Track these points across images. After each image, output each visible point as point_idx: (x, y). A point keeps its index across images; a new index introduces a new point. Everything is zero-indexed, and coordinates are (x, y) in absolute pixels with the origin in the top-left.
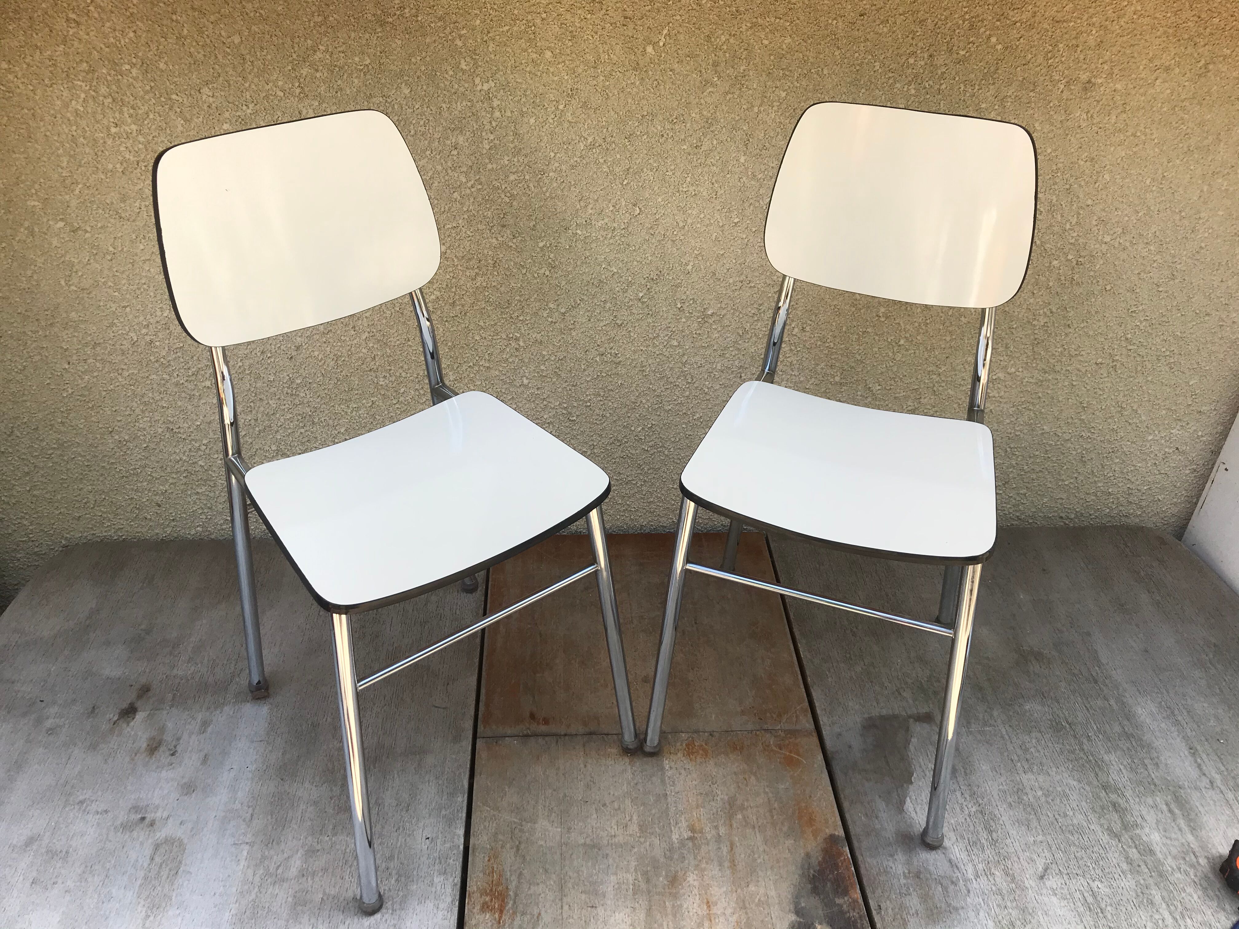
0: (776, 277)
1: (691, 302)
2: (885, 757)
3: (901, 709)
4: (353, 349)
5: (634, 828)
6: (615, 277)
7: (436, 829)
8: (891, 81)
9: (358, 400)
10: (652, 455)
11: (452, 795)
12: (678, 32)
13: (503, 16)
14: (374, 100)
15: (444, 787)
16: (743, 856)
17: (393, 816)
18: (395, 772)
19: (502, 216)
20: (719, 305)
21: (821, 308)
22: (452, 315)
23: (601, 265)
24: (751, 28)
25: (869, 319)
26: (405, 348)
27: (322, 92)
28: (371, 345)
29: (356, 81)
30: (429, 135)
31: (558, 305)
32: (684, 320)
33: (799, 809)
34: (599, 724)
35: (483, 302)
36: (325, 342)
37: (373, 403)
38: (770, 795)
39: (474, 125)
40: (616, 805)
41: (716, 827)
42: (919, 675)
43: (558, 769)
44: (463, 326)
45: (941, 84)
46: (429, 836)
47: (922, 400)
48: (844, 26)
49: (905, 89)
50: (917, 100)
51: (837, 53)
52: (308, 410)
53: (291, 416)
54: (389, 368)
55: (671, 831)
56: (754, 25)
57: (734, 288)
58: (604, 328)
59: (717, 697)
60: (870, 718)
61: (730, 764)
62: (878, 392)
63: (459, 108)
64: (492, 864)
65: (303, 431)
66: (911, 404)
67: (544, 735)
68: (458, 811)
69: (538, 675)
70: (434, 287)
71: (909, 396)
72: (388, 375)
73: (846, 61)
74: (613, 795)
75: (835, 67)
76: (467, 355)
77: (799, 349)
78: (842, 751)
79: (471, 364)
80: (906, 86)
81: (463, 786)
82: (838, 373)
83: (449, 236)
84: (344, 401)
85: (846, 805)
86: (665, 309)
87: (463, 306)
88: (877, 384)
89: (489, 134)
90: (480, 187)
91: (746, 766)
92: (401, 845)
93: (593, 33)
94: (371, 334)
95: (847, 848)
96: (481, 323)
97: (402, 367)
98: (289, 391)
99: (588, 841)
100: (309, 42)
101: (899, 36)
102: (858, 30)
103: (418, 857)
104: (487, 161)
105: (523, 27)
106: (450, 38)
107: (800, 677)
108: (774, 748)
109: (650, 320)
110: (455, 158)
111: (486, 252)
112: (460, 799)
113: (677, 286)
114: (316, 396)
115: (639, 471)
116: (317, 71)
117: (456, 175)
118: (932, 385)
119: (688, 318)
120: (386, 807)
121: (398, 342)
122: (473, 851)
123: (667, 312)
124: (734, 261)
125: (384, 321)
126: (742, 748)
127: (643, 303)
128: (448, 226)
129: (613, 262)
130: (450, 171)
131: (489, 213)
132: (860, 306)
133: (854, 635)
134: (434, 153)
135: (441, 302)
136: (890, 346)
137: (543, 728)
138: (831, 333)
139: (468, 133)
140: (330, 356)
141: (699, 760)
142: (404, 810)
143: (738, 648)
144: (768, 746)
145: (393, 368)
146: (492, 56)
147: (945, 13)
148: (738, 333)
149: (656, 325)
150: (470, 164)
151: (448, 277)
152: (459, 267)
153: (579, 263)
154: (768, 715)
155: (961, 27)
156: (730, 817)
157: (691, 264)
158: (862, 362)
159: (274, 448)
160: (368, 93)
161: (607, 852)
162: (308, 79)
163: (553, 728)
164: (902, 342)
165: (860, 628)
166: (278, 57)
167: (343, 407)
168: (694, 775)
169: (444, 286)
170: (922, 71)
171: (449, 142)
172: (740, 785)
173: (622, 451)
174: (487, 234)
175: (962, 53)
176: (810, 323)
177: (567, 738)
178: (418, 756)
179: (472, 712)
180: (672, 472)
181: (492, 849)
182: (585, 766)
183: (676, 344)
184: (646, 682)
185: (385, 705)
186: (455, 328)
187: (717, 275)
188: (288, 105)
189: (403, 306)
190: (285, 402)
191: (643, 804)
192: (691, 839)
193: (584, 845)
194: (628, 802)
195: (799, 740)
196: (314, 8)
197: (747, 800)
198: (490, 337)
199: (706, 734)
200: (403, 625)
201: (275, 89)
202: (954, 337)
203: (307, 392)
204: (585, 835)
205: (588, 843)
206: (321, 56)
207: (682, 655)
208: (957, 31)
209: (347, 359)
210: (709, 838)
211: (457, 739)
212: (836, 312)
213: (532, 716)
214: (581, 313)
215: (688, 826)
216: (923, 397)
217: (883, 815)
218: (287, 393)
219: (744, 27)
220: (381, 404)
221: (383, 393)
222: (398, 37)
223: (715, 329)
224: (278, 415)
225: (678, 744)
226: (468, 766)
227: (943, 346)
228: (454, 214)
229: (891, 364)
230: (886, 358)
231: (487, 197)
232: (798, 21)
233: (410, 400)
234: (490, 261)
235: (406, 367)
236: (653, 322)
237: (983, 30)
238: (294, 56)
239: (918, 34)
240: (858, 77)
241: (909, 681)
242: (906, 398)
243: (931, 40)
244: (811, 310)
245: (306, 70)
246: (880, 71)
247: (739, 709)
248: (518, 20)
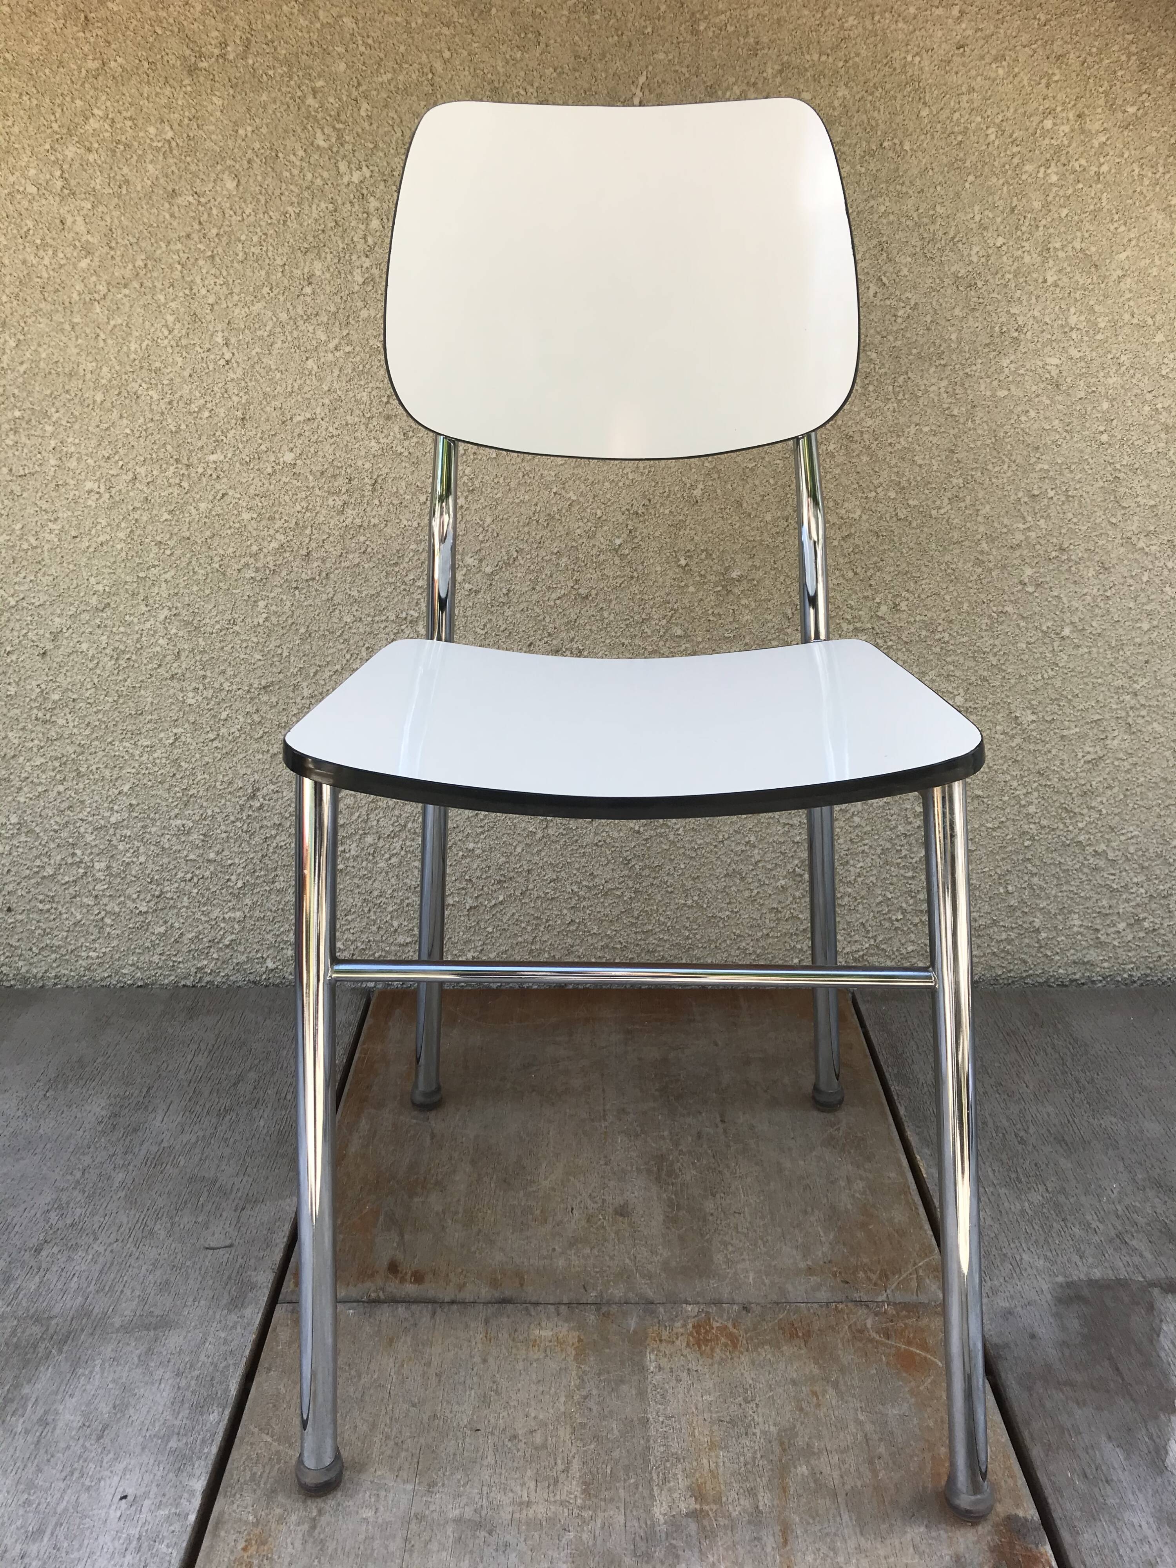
0: (844, 511)
1: (703, 556)
2: (1110, 1358)
3: (1130, 1269)
4: (144, 639)
5: (572, 1488)
6: (575, 509)
7: (148, 1477)
8: (1016, 161)
9: (151, 733)
10: (646, 840)
11: (199, 1408)
12: (664, 81)
13: (382, 55)
14: (179, 200)
15: (188, 1394)
16: (810, 1558)
17: (68, 1447)
18: (98, 1362)
19: (385, 400)
20: (750, 563)
21: (923, 569)
22: (304, 576)
23: (548, 488)
24: (781, 71)
25: (1006, 588)
26: (229, 638)
27: (98, 187)
28: (174, 631)
29: (150, 167)
30: (267, 261)
31: (481, 561)
32: (691, 589)
33: (933, 1458)
34: (522, 1285)
35: (357, 555)
36: (99, 626)
37: (176, 739)
38: (869, 1427)
39: (340, 243)
40: (538, 1439)
41: (752, 1492)
42: (1158, 1211)
43: (428, 1364)
44: (324, 597)
45: (1101, 165)
46: (130, 1492)
47: (1108, 742)
48: (932, 67)
49: (1041, 175)
50: (1061, 193)
51: (924, 113)
52: (70, 749)
53: (43, 760)
54: (202, 673)
55: (652, 1497)
56: (785, 67)
57: (773, 531)
58: (558, 602)
59: (760, 1242)
60: (1069, 1285)
61: (782, 1365)
62: (1032, 727)
63: (315, 215)
64: (251, 1557)
65: (61, 788)
66: (1091, 749)
67: (408, 1301)
68: (204, 1441)
69: (416, 1200)
70: (276, 527)
71: (1087, 735)
72: (201, 687)
73: (939, 126)
74: (535, 1418)
75: (923, 137)
76: (331, 651)
77: (890, 643)
78: (1017, 1345)
79: (338, 667)
80: (1042, 169)
81: (227, 1390)
82: (961, 691)
83: (300, 435)
84: (129, 735)
85: (1036, 1453)
86: (659, 568)
87: (324, 561)
88: (1029, 712)
89: (364, 258)
90: (348, 349)
91: (816, 1371)
92: (66, 1510)
93: (525, 84)
94: (174, 611)
95: (1048, 1548)
96: (355, 593)
97: (224, 672)
98: (40, 715)
99: (469, 1513)
100: (79, 103)
101: (1025, 82)
102: (957, 73)
103: (94, 1535)
104: (360, 304)
105: (414, 77)
106: (299, 94)
107: (922, 1210)
108: (874, 1335)
109: (635, 589)
110: (308, 299)
111: (360, 463)
112: (214, 1417)
113: (679, 526)
114: (83, 726)
115: (626, 872)
116: (89, 150)
117: (311, 329)
118: (1124, 714)
119: (699, 585)
120: (58, 1432)
121: (218, 626)
122: (216, 1527)
123: (664, 573)
124: (772, 481)
125: (195, 588)
126: (807, 1335)
127: (622, 557)
128: (297, 419)
129: (571, 482)
130: (300, 322)
131: (365, 394)
132: (991, 565)
133: (1022, 1141)
134: (275, 292)
135: (288, 554)
136: (1047, 640)
137: (410, 1289)
138: (943, 615)
139: (329, 256)
140: (107, 651)
141: (718, 1354)
142: (94, 1437)
143: (802, 1163)
144: (861, 1331)
145: (208, 674)
146: (366, 125)
147: (1096, 44)
148: (785, 615)
149: (646, 597)
150: (333, 309)
151: (299, 508)
152: (317, 492)
153: (512, 485)
154: (861, 1274)
155: (1125, 66)
156: (782, 1471)
157: (701, 486)
158: (1000, 670)
159: (14, 819)
160: (170, 189)
161: (508, 1538)
162: (76, 165)
163: (430, 1289)
164: (1067, 631)
165: (1031, 1131)
166: (31, 129)
167: (127, 744)
168: (709, 1384)
169: (292, 525)
170: (1066, 142)
171: (297, 273)
172: (804, 1405)
173: (596, 834)
174: (362, 432)
175: (1131, 110)
176: (907, 595)
177: (455, 1307)
178: (152, 1333)
179: (277, 1256)
180: (683, 874)
181: (256, 1524)
182: (485, 1361)
183: (680, 632)
184: (621, 1215)
185: (117, 1240)
186: (310, 601)
187: (745, 505)
188: (44, 210)
189: (226, 561)
190: (33, 735)
191: (596, 1438)
192: (695, 1515)
193: (458, 1521)
194: (564, 1433)
195: (925, 1321)
196: (86, 48)
197: (820, 1437)
198: (369, 619)
199: (736, 1307)
200: (187, 1114)
201: (23, 181)
202: (1155, 623)
203: (69, 716)
204: (464, 1500)
205: (467, 1516)
206: (96, 126)
207: (694, 1172)
208: (1120, 73)
209: (134, 657)
210: (734, 1514)
211: (237, 1303)
212: (949, 575)
213: (393, 1268)
214: (519, 575)
215: (690, 1488)
216: (1110, 736)
217: (1123, 1477)
218: (37, 719)
219: (770, 71)
220: (189, 740)
221: (192, 719)
222: (217, 93)
223: (746, 607)
224: (21, 759)
225: (678, 1324)
226: (247, 1352)
227: (1138, 640)
228: (308, 396)
229: (1051, 673)
230: (1042, 663)
231: (361, 367)
232: (857, 59)
233: (237, 734)
234: (366, 480)
235: (230, 672)
236: (641, 592)
237: (1161, 71)
238: (55, 126)
239: (1056, 78)
240: (961, 155)
241: (1142, 1221)
242: (1082, 737)
243: (1078, 89)
244: (907, 572)
245: (72, 149)
246: (997, 143)
247: (802, 1265)
248: (406, 63)
